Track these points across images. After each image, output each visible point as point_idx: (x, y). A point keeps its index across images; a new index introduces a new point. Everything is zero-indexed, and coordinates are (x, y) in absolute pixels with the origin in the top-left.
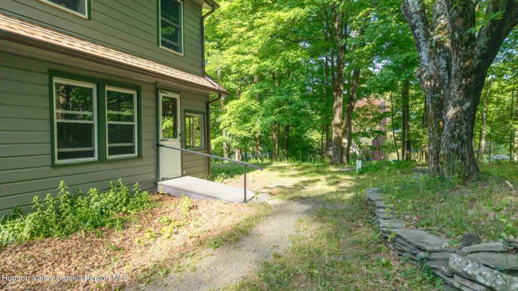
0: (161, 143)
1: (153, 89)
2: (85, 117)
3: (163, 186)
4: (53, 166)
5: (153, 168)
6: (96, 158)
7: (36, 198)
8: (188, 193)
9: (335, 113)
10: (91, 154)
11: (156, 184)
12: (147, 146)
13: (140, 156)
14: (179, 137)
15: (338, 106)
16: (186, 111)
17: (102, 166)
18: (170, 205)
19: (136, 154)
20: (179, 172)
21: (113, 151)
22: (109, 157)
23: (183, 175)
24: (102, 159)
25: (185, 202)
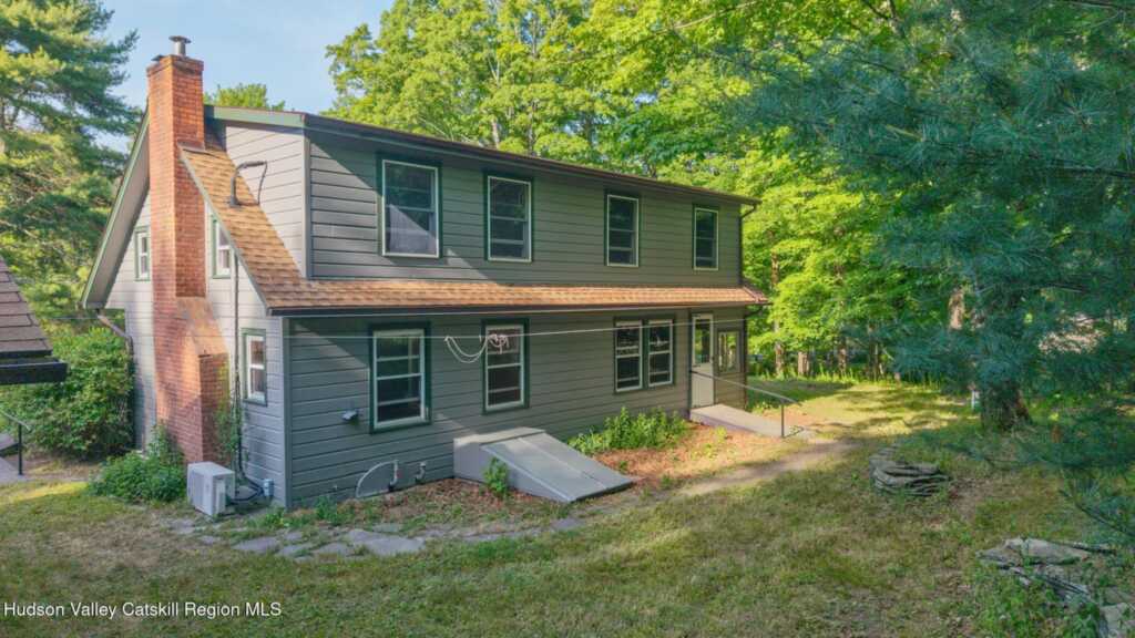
0: (694, 369)
1: (687, 315)
2: (631, 352)
3: (696, 414)
4: (616, 394)
5: (685, 396)
6: (640, 386)
7: (608, 419)
8: (721, 423)
9: (952, 313)
10: (636, 383)
11: (688, 412)
12: (681, 372)
13: (674, 383)
14: (711, 361)
15: (956, 303)
16: (719, 331)
17: (645, 394)
18: (705, 434)
19: (671, 382)
20: (712, 400)
21: (654, 379)
22: (651, 385)
23: (715, 403)
24: (645, 388)
25: (721, 432)
